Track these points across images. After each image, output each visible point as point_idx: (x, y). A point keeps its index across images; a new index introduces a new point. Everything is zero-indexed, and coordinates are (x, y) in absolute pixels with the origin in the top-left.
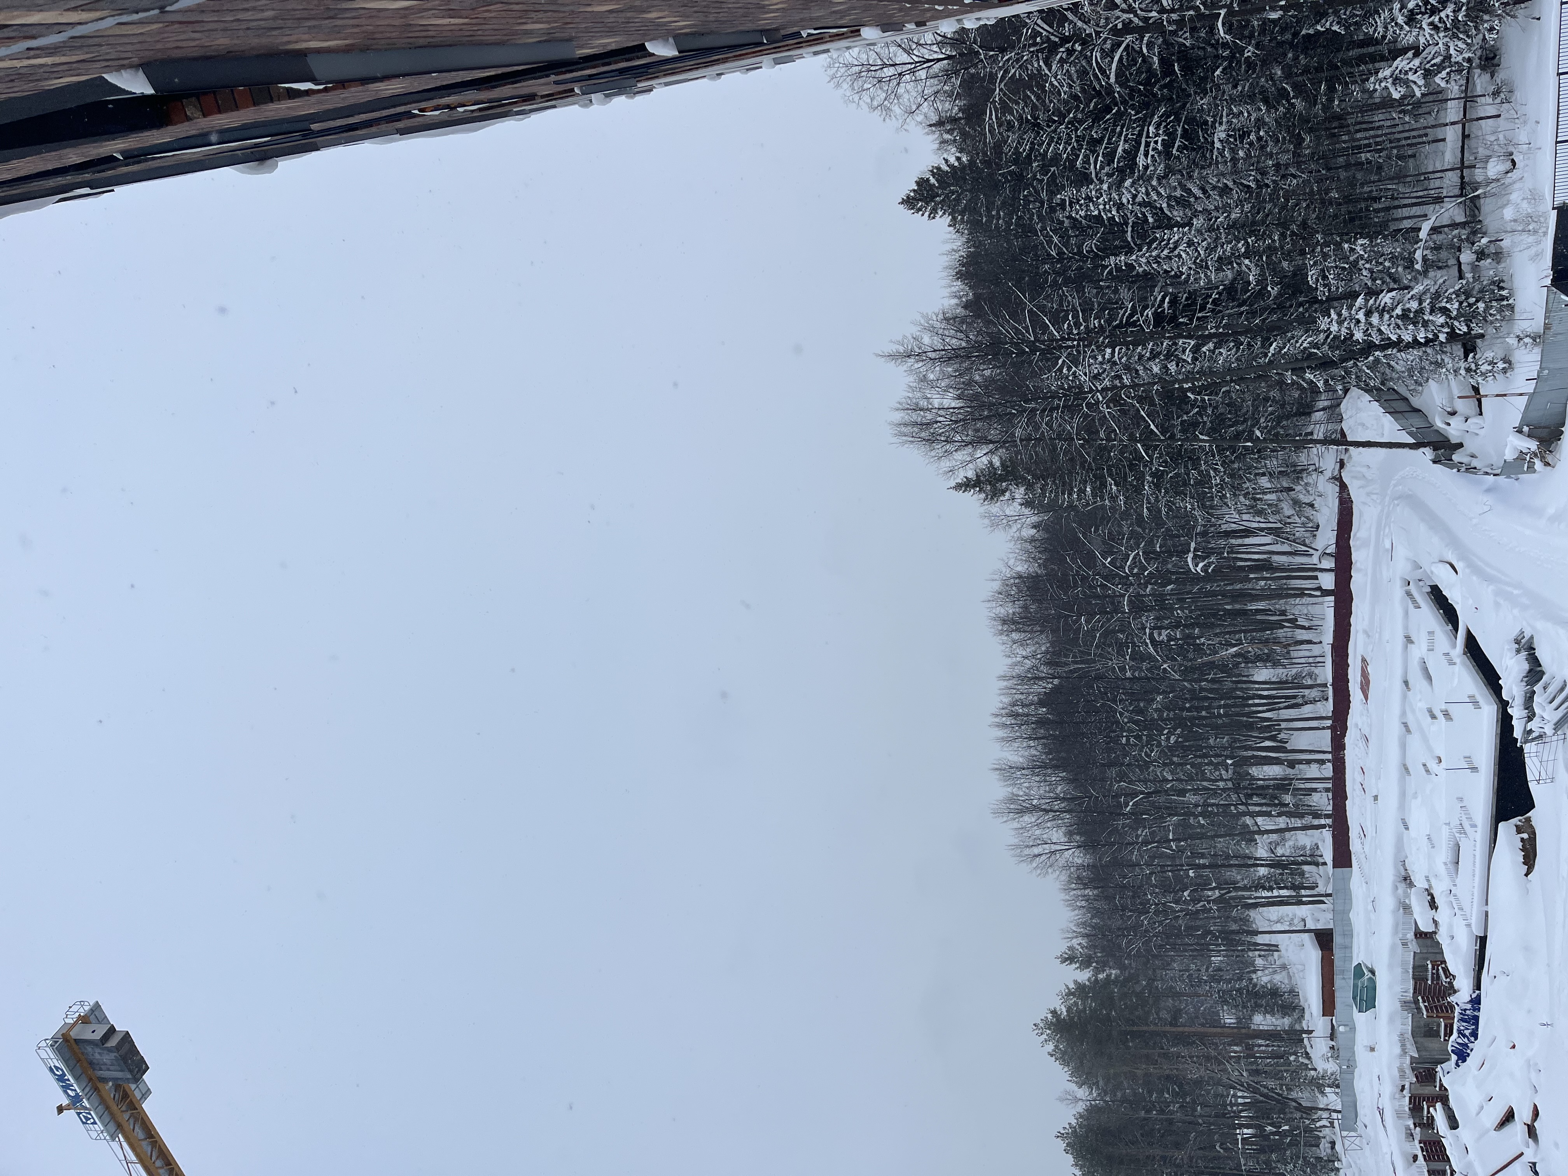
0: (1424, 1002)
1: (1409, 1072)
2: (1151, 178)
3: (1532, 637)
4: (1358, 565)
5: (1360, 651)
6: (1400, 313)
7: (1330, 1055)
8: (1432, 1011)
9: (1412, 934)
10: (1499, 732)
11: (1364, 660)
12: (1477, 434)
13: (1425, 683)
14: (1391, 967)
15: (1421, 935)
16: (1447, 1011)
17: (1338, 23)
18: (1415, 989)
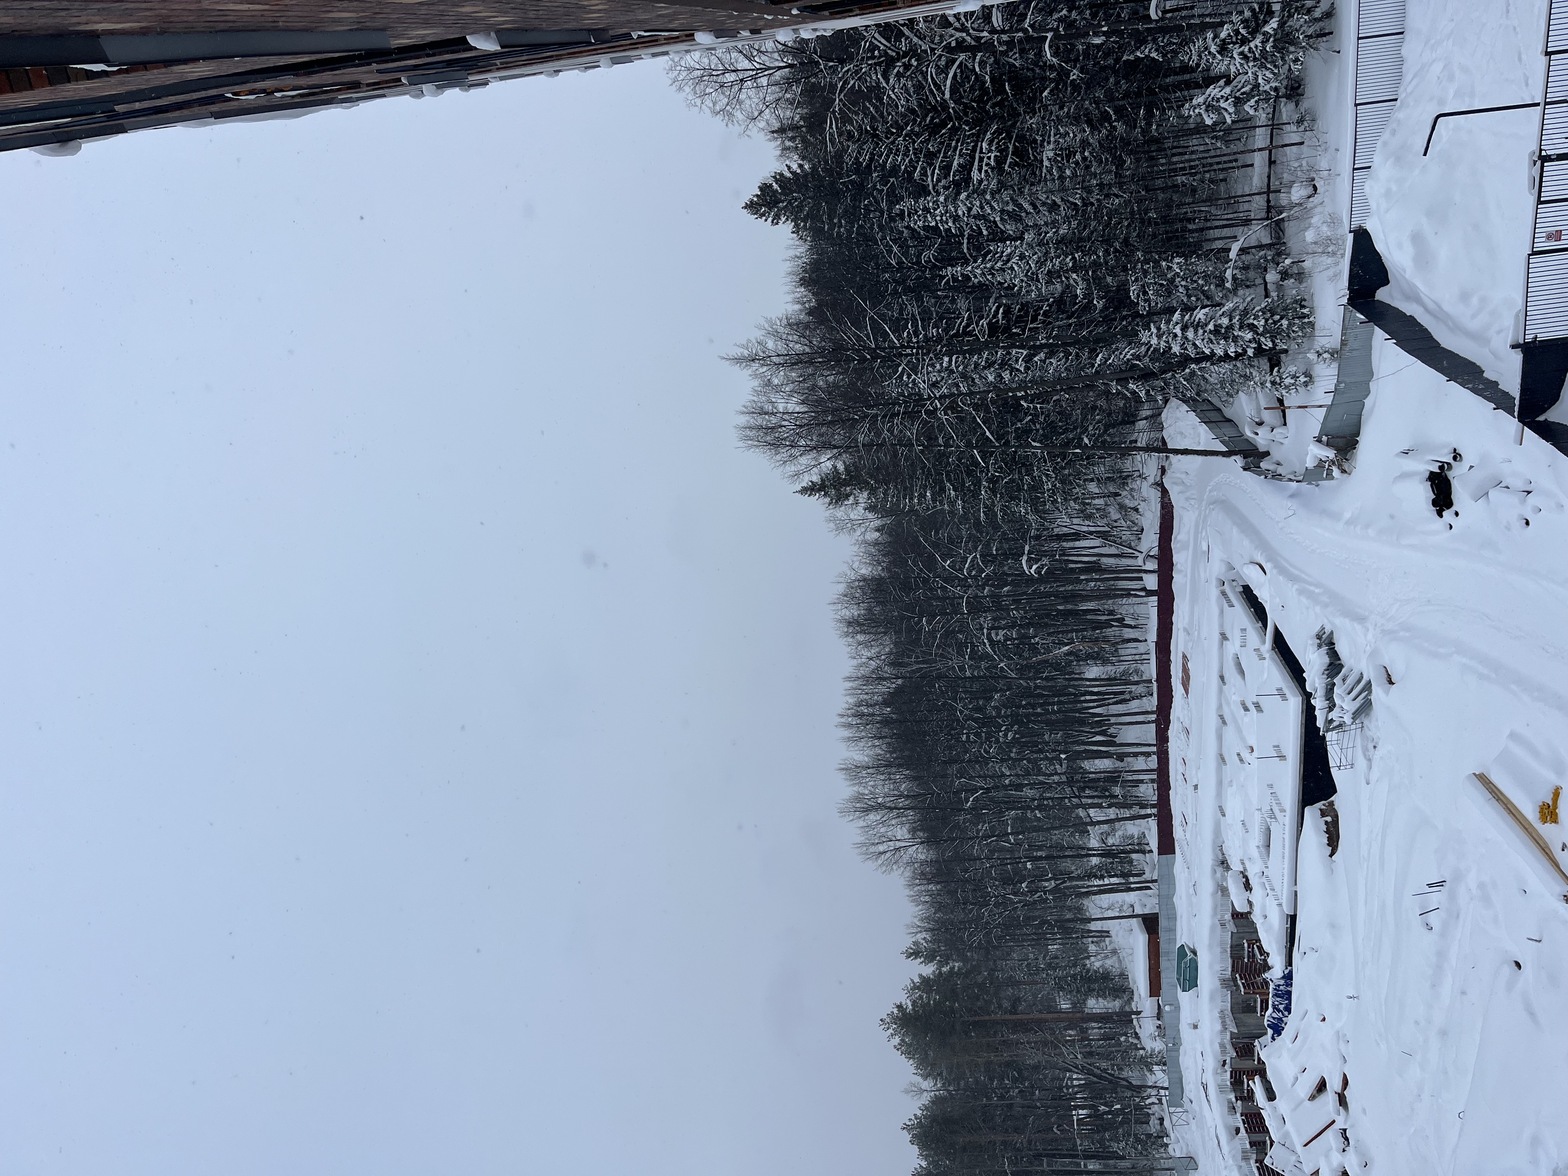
0: (1241, 979)
1: (1229, 1047)
2: (984, 192)
3: (1332, 633)
4: (1179, 566)
5: (1181, 649)
6: (1212, 329)
7: (1157, 1034)
8: (1249, 988)
9: (1230, 915)
10: (1304, 722)
11: (1185, 657)
12: (1282, 444)
13: (1239, 677)
14: (1210, 946)
15: (1237, 916)
16: (1263, 987)
17: (1156, 50)
18: (1233, 966)
